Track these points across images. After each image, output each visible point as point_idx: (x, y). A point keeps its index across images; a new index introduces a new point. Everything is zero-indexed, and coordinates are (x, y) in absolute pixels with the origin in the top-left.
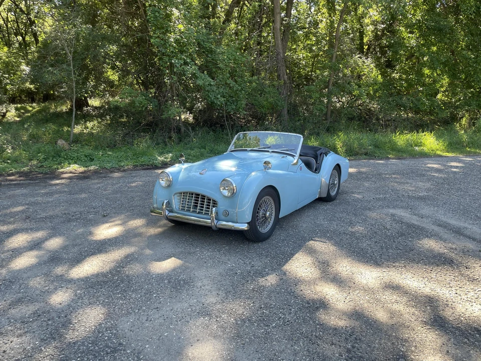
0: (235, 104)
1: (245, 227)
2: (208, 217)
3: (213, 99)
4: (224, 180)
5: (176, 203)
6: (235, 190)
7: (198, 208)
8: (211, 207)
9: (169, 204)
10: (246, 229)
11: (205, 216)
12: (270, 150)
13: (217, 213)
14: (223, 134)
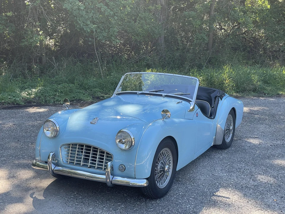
0: (107, 30)
1: (143, 183)
2: (102, 171)
3: (82, 25)
4: (120, 132)
5: (63, 155)
6: (134, 142)
7: (90, 161)
8: (104, 161)
9: (55, 156)
10: (146, 185)
11: (98, 171)
12: (163, 94)
13: (112, 168)
14: (91, 65)
